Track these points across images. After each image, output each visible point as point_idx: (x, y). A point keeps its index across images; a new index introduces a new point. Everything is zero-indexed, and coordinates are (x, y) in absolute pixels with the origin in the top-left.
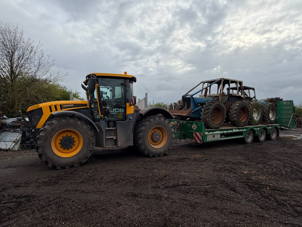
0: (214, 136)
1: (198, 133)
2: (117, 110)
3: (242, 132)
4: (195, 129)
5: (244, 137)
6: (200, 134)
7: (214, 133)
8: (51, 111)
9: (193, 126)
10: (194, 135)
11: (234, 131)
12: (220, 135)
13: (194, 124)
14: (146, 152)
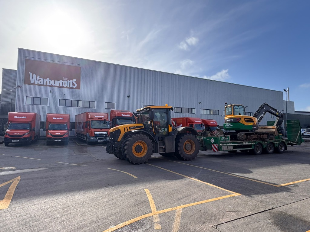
0: (227, 147)
1: (215, 145)
2: (163, 130)
3: (251, 145)
4: (213, 142)
5: (253, 149)
6: (217, 145)
7: (228, 145)
8: (125, 131)
9: (211, 140)
10: (213, 146)
11: (244, 144)
12: (232, 147)
13: (212, 139)
14: (182, 156)
